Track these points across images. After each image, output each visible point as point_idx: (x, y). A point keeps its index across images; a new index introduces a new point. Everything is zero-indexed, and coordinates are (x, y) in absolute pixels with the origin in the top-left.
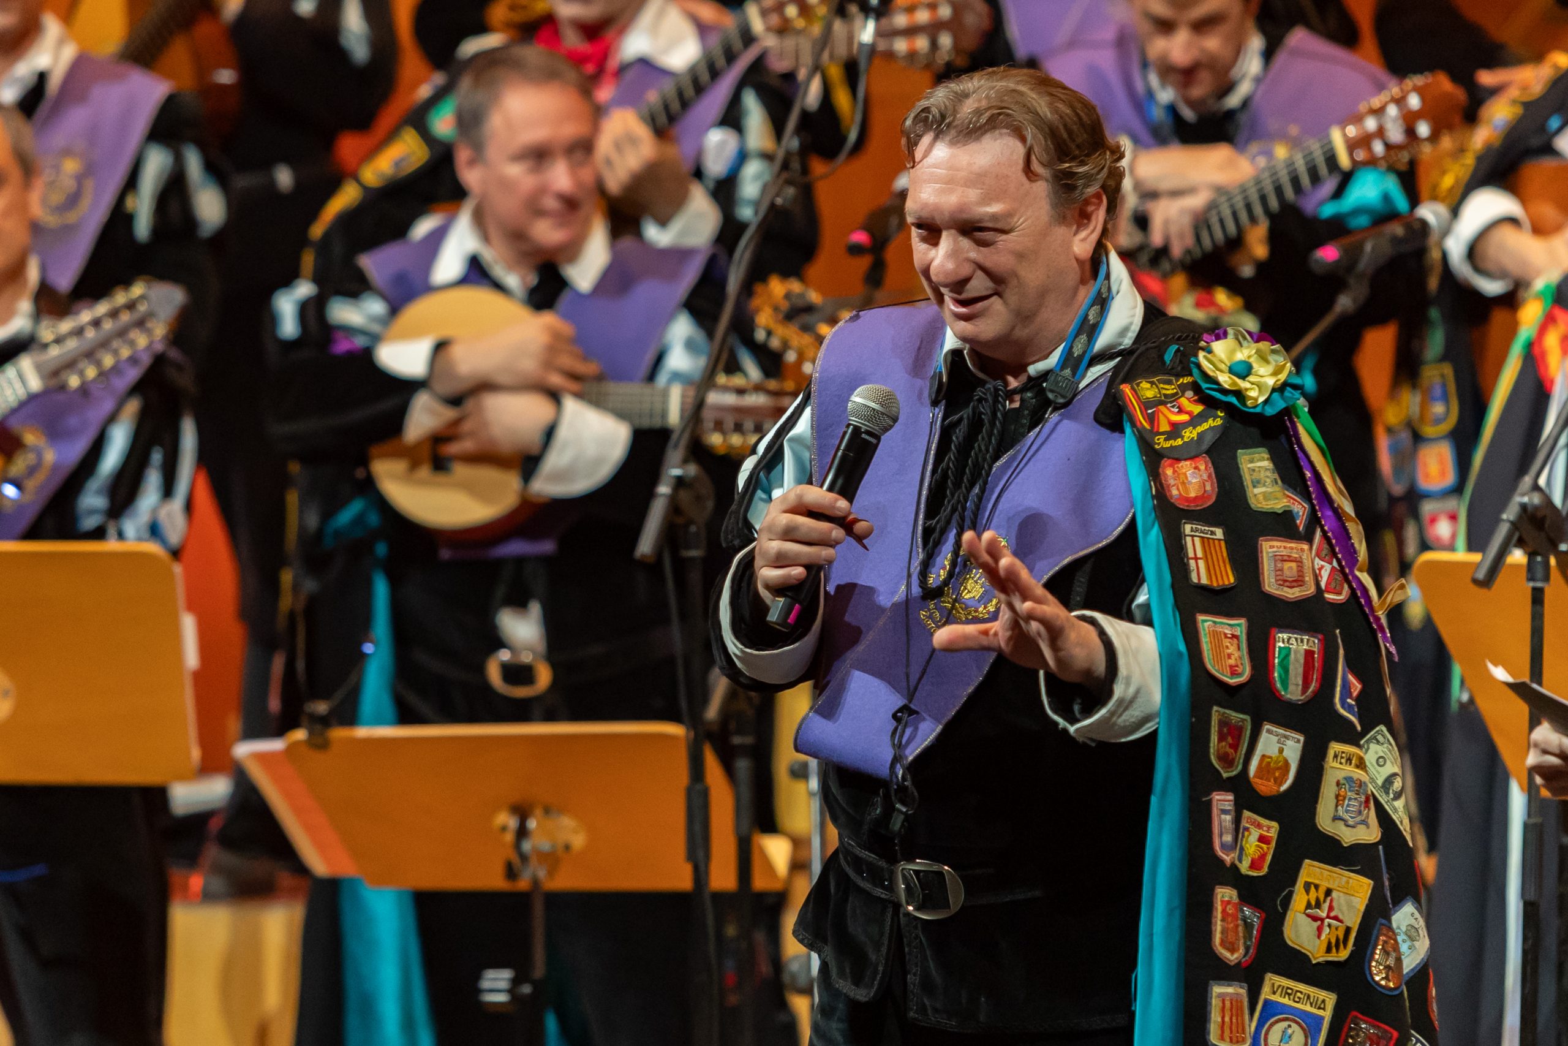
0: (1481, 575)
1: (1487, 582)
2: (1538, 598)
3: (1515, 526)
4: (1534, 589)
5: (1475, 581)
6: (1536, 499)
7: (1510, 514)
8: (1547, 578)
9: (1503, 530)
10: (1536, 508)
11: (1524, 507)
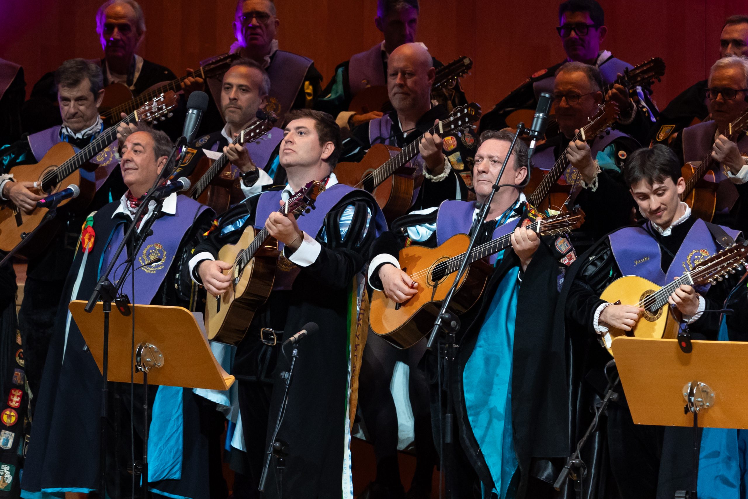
0: (87, 308)
1: (89, 311)
2: (107, 316)
3: (99, 292)
4: (105, 313)
5: (86, 310)
6: (106, 283)
7: (97, 288)
8: (110, 310)
9: (95, 293)
10: (106, 286)
11: (102, 285)
